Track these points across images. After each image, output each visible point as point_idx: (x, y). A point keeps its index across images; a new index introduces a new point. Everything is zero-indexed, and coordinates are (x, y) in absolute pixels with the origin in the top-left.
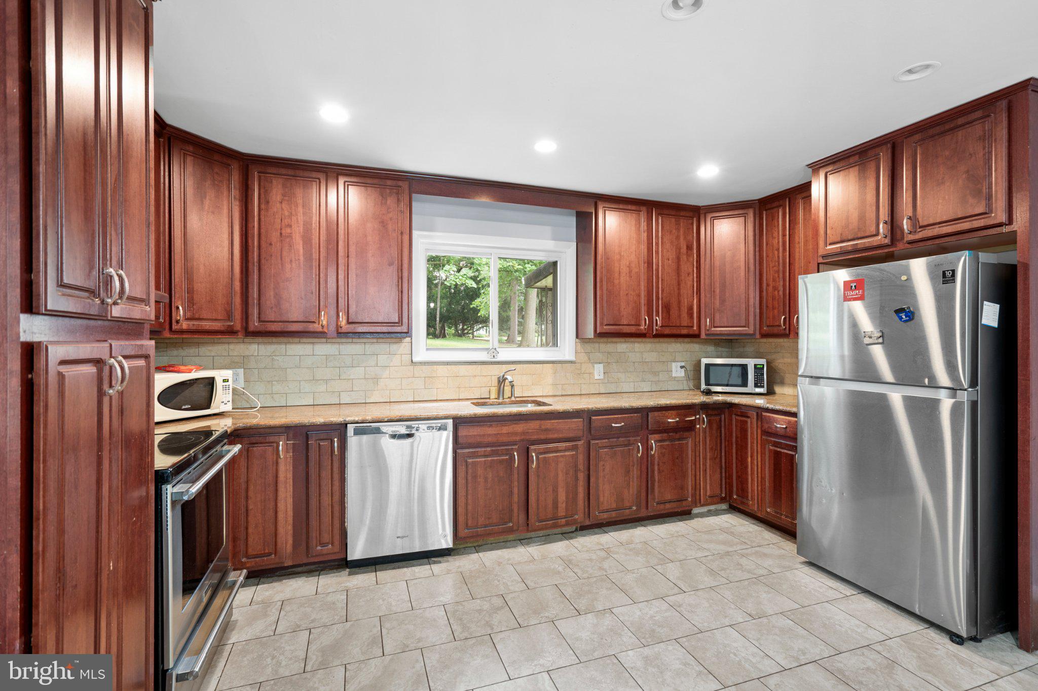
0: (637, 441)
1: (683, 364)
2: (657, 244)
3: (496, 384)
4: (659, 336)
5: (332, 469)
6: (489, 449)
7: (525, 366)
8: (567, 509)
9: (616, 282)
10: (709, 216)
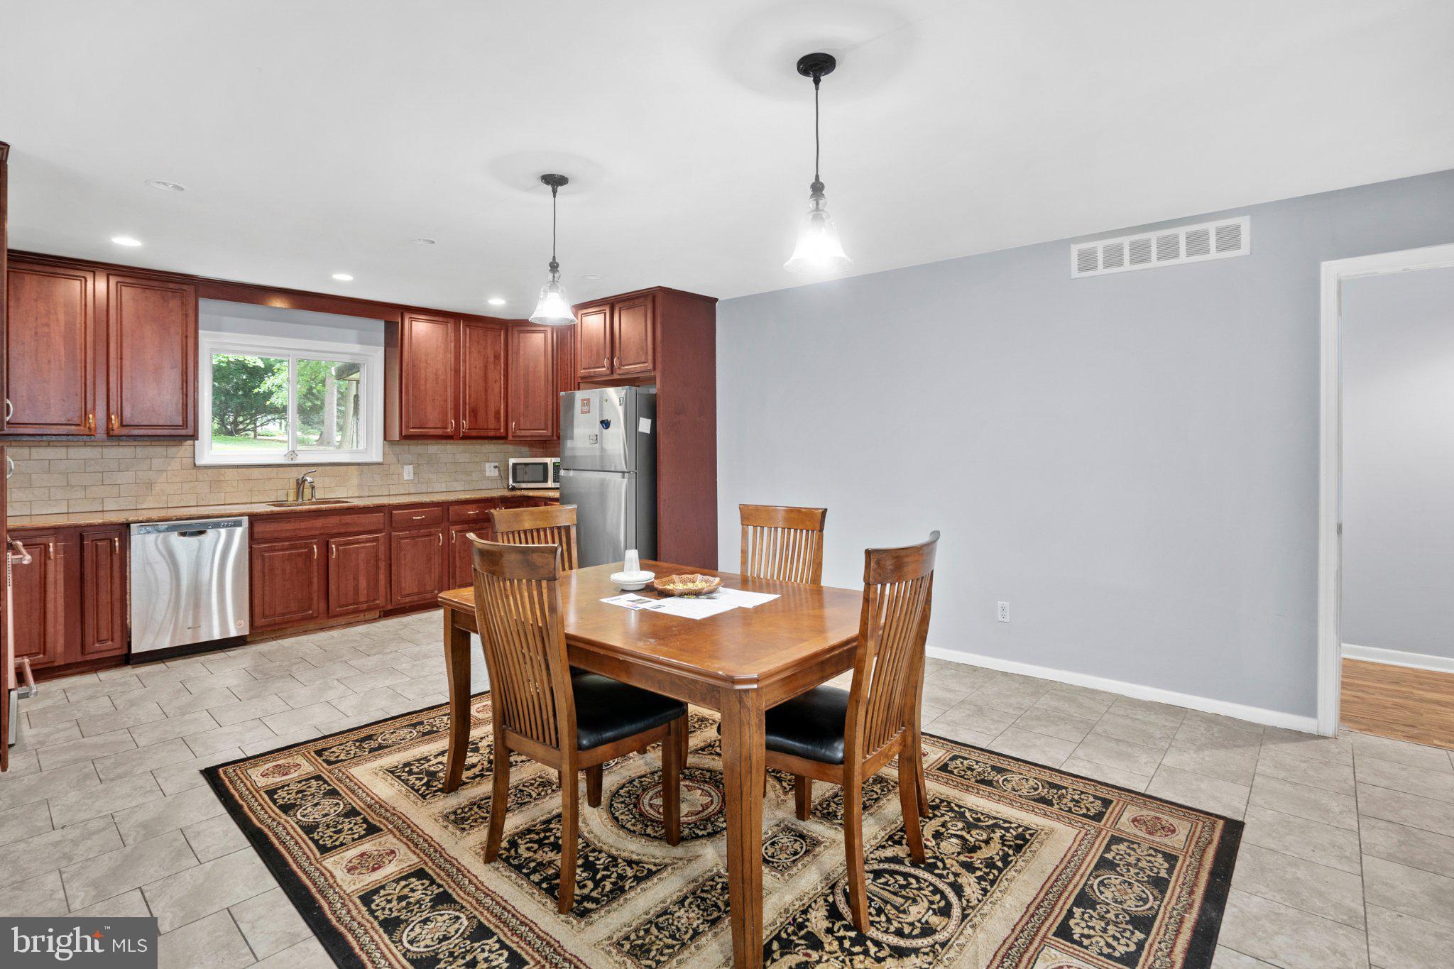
0: (438, 532)
1: (497, 464)
2: (465, 354)
3: (295, 487)
4: (466, 438)
5: (111, 568)
6: (286, 543)
7: (327, 468)
8: (368, 595)
9: (423, 388)
10: (516, 329)
